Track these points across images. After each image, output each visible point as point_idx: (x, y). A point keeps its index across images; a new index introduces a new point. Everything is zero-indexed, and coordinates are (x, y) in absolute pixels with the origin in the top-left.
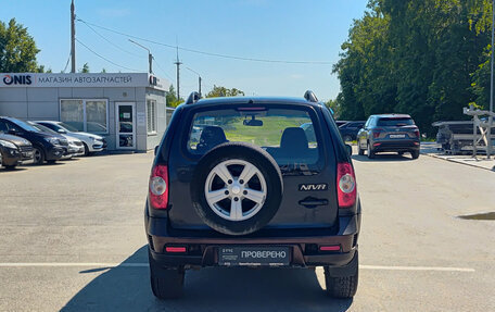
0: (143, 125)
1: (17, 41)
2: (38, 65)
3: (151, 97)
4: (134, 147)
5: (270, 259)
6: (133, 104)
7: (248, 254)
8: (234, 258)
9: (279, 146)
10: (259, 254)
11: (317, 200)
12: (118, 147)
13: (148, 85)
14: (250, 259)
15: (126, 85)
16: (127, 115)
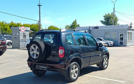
0: (126, 39)
1: (113, 18)
2: (118, 24)
3: (130, 31)
4: (123, 45)
5: (44, 68)
6: (124, 33)
7: (40, 67)
8: (38, 67)
9: (53, 42)
10: (42, 67)
11: (55, 55)
12: (119, 45)
13: (128, 28)
14: (41, 68)
15: (122, 28)
16: (122, 36)
